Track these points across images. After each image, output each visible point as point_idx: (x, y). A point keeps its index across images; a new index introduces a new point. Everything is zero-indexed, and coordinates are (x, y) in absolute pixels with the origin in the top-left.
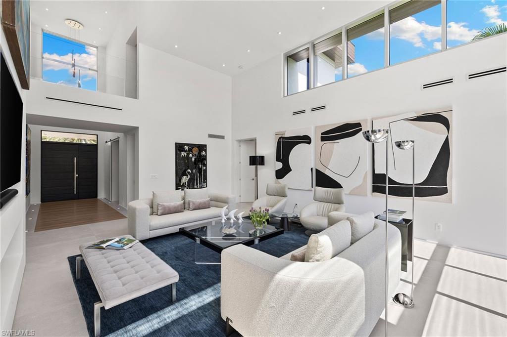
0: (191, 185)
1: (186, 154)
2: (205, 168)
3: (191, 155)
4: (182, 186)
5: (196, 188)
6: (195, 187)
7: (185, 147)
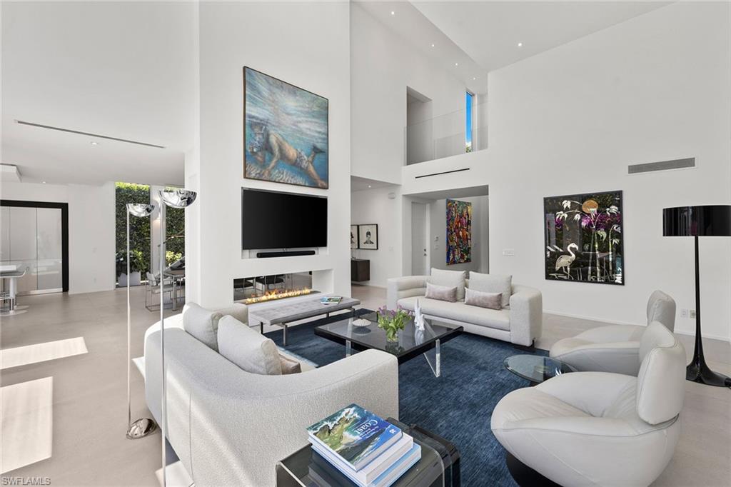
0: (579, 272)
1: (566, 216)
2: (616, 241)
3: (577, 217)
4: (559, 272)
5: (591, 282)
6: (589, 278)
7: (565, 201)
